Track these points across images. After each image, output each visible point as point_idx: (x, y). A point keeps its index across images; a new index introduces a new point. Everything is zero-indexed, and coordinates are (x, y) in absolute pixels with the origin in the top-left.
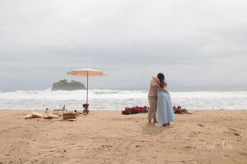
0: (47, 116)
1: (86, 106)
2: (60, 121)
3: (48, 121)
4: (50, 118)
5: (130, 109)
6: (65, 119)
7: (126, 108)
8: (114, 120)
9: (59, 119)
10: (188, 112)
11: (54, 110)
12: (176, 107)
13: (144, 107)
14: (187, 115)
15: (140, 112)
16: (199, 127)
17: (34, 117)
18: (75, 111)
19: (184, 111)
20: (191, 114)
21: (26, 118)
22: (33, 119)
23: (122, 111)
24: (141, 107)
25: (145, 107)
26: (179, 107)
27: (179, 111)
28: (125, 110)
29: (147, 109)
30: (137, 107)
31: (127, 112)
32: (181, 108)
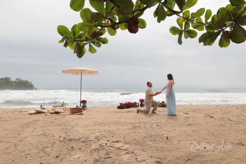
1: (84, 102)
2: (69, 114)
3: (57, 115)
7: (120, 104)
11: (53, 107)
15: (132, 107)
21: (31, 114)
23: (118, 106)
24: (132, 103)
25: (135, 103)
29: (137, 105)
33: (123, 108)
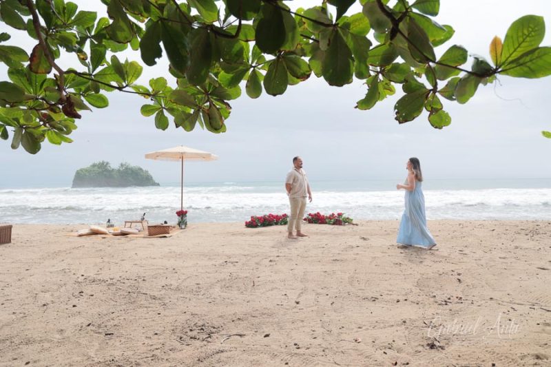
0: (119, 231)
1: (182, 214)
2: (144, 237)
3: (123, 239)
4: (124, 234)
5: (259, 219)
6: (151, 234)
7: (252, 217)
8: (233, 235)
9: (143, 236)
10: (354, 222)
11: (126, 222)
12: (336, 214)
13: (283, 216)
14: (351, 226)
15: (276, 224)
16: (362, 240)
17: (95, 233)
18: (166, 222)
19: (348, 221)
20: (357, 225)
21: (80, 236)
22: (94, 236)
23: (246, 223)
24: (277, 216)
25: (285, 216)
26: (340, 215)
27: (339, 220)
28: (250, 220)
30: (271, 216)
31: (253, 224)
32: (344, 216)
33: (256, 226)
